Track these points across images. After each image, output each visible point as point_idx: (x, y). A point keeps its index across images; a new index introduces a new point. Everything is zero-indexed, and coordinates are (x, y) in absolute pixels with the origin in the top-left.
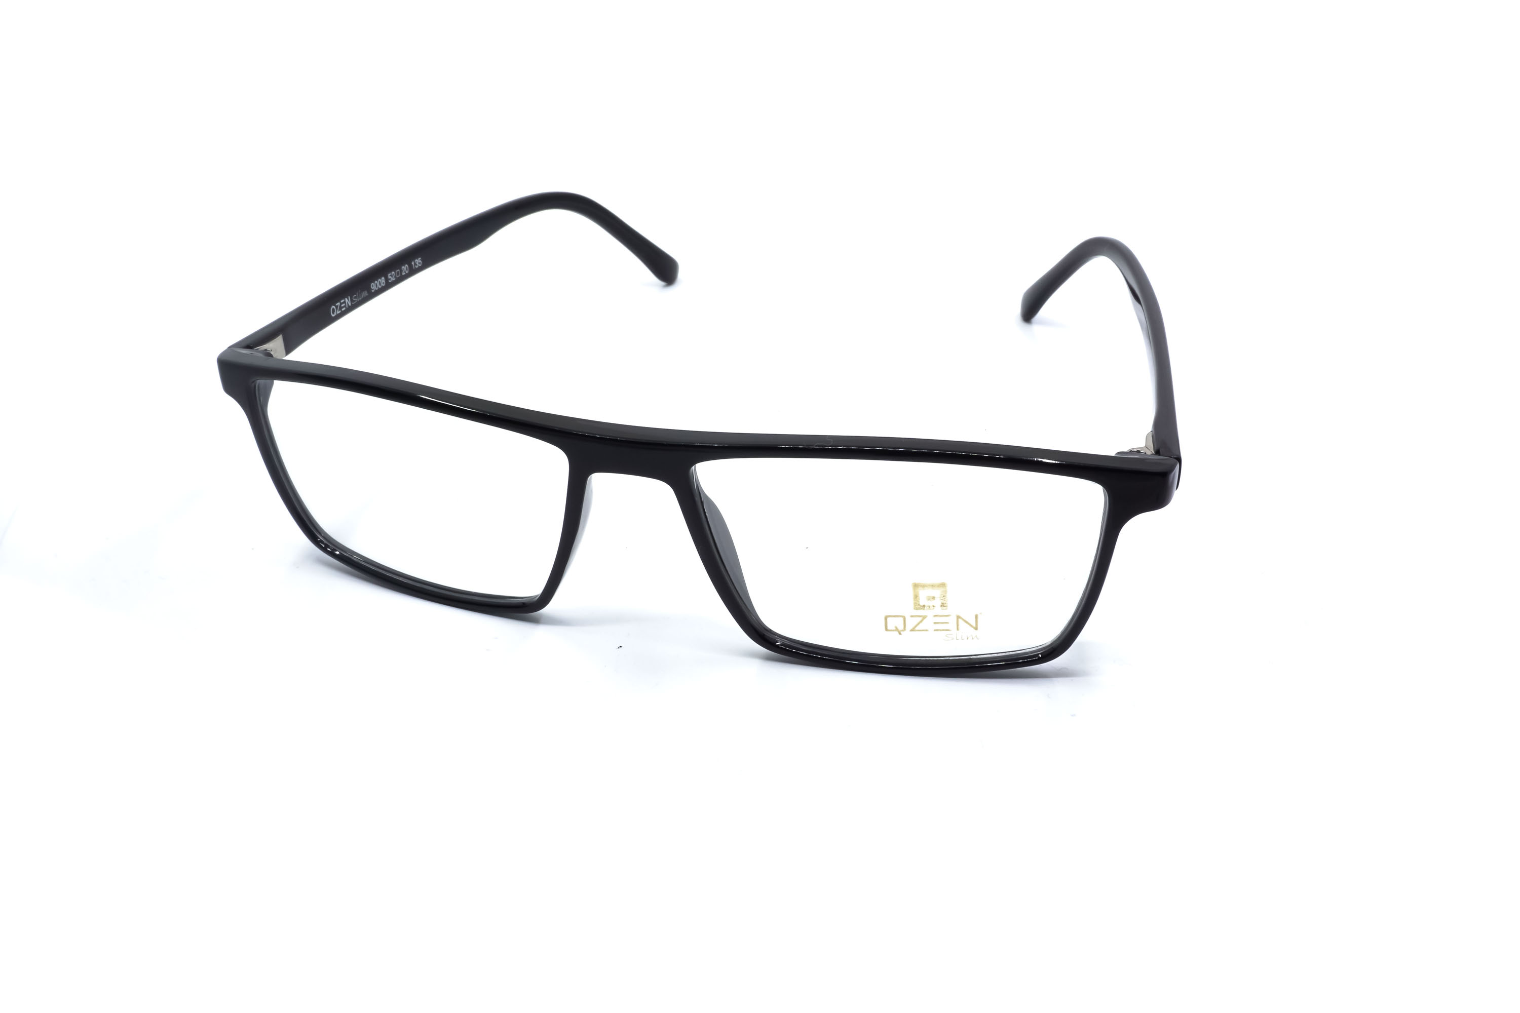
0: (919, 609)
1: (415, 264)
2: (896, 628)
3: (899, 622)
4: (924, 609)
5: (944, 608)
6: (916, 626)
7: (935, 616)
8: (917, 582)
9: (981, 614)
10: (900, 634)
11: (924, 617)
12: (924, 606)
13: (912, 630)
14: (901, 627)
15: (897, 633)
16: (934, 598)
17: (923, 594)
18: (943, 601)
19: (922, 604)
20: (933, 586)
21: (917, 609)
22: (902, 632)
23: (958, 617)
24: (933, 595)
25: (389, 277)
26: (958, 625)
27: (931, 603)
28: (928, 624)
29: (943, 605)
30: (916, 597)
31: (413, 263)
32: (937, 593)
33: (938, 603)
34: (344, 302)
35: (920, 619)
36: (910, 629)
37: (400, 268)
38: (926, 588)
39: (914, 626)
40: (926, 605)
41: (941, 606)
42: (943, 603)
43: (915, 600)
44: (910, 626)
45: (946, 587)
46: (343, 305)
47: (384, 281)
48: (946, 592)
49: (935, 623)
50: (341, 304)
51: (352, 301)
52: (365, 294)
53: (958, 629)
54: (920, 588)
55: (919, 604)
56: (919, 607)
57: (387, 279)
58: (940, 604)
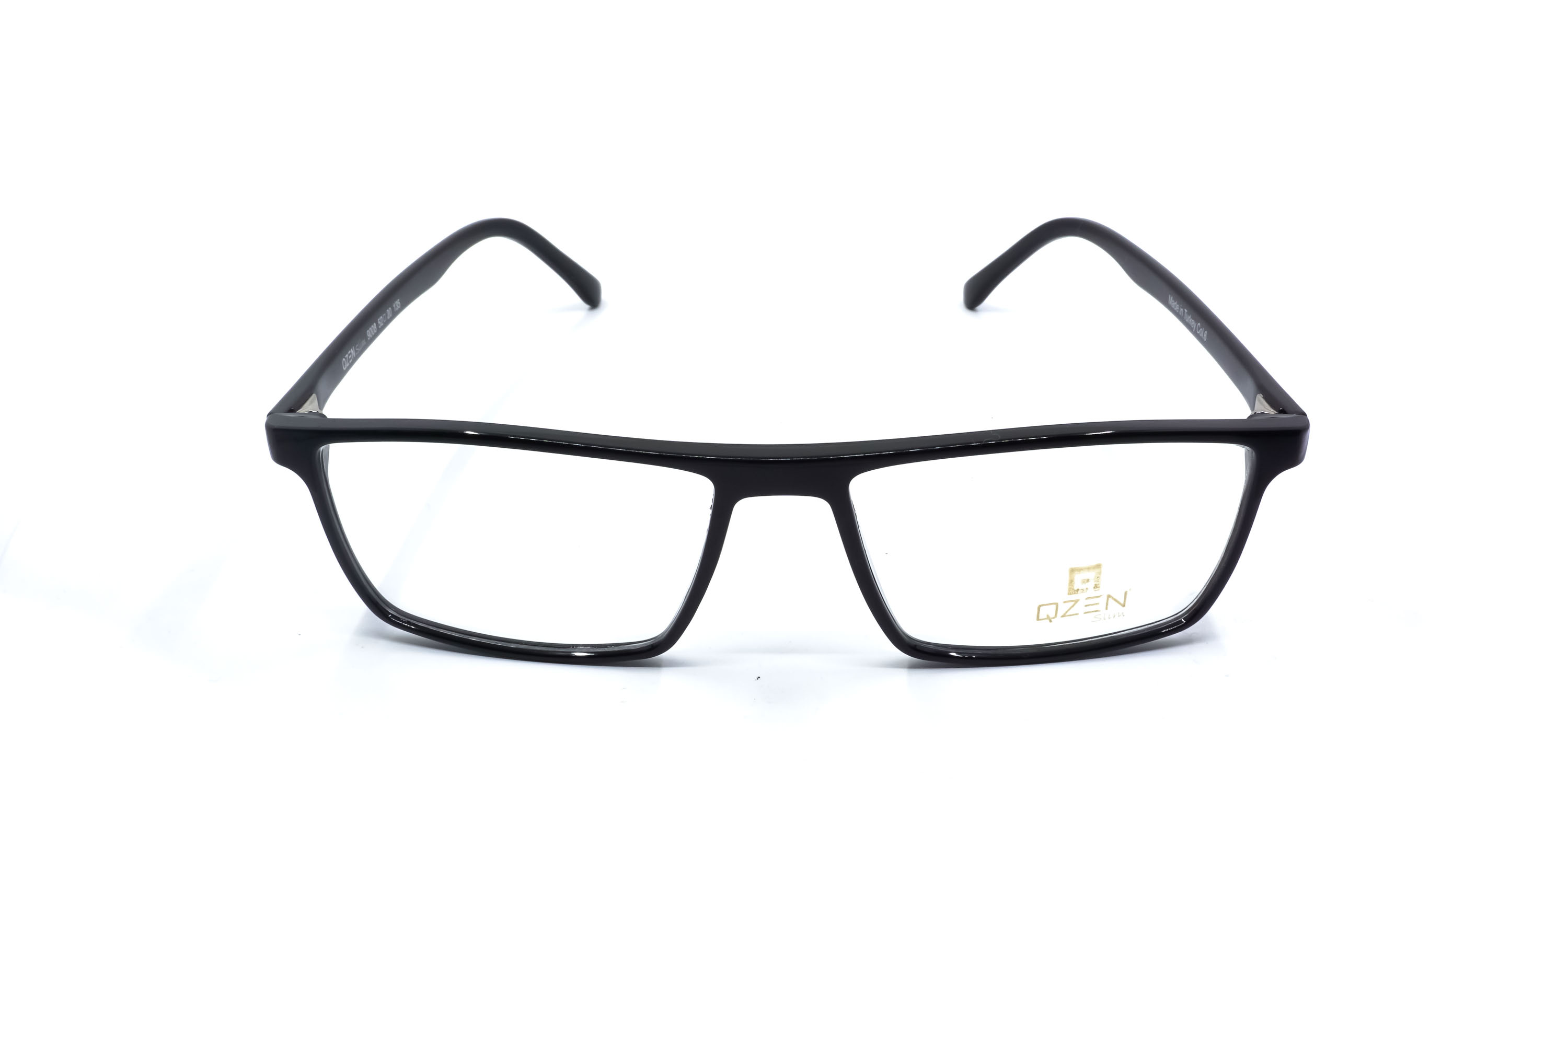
0: (1073, 594)
1: (396, 306)
2: (1048, 616)
3: (1050, 611)
4: (1077, 593)
5: (1096, 589)
6: (1067, 612)
7: (1087, 598)
8: (1073, 566)
9: (1130, 590)
10: (1051, 621)
11: (1076, 601)
12: (1078, 590)
13: (1062, 616)
14: (1052, 615)
15: (1048, 621)
16: (1088, 580)
17: (1078, 577)
18: (1097, 583)
19: (1076, 589)
20: (1089, 569)
21: (1071, 594)
22: (1052, 620)
23: (1109, 596)
24: (1088, 578)
25: (379, 322)
26: (1107, 604)
27: (1084, 587)
28: (1079, 608)
29: (1096, 587)
30: (1071, 581)
31: (394, 306)
32: (1091, 575)
33: (1091, 585)
34: (351, 353)
35: (1073, 603)
36: (1061, 615)
37: (385, 312)
38: (1082, 571)
39: (1064, 612)
40: (1080, 589)
41: (1094, 588)
42: (1096, 585)
43: (1069, 585)
44: (1060, 613)
45: (1100, 567)
46: (350, 357)
47: (376, 327)
48: (1100, 573)
49: (1086, 606)
50: (349, 355)
51: (356, 351)
52: (364, 342)
53: (1107, 609)
54: (1076, 572)
55: (1073, 589)
56: (1073, 591)
57: (377, 325)
58: (1094, 586)
